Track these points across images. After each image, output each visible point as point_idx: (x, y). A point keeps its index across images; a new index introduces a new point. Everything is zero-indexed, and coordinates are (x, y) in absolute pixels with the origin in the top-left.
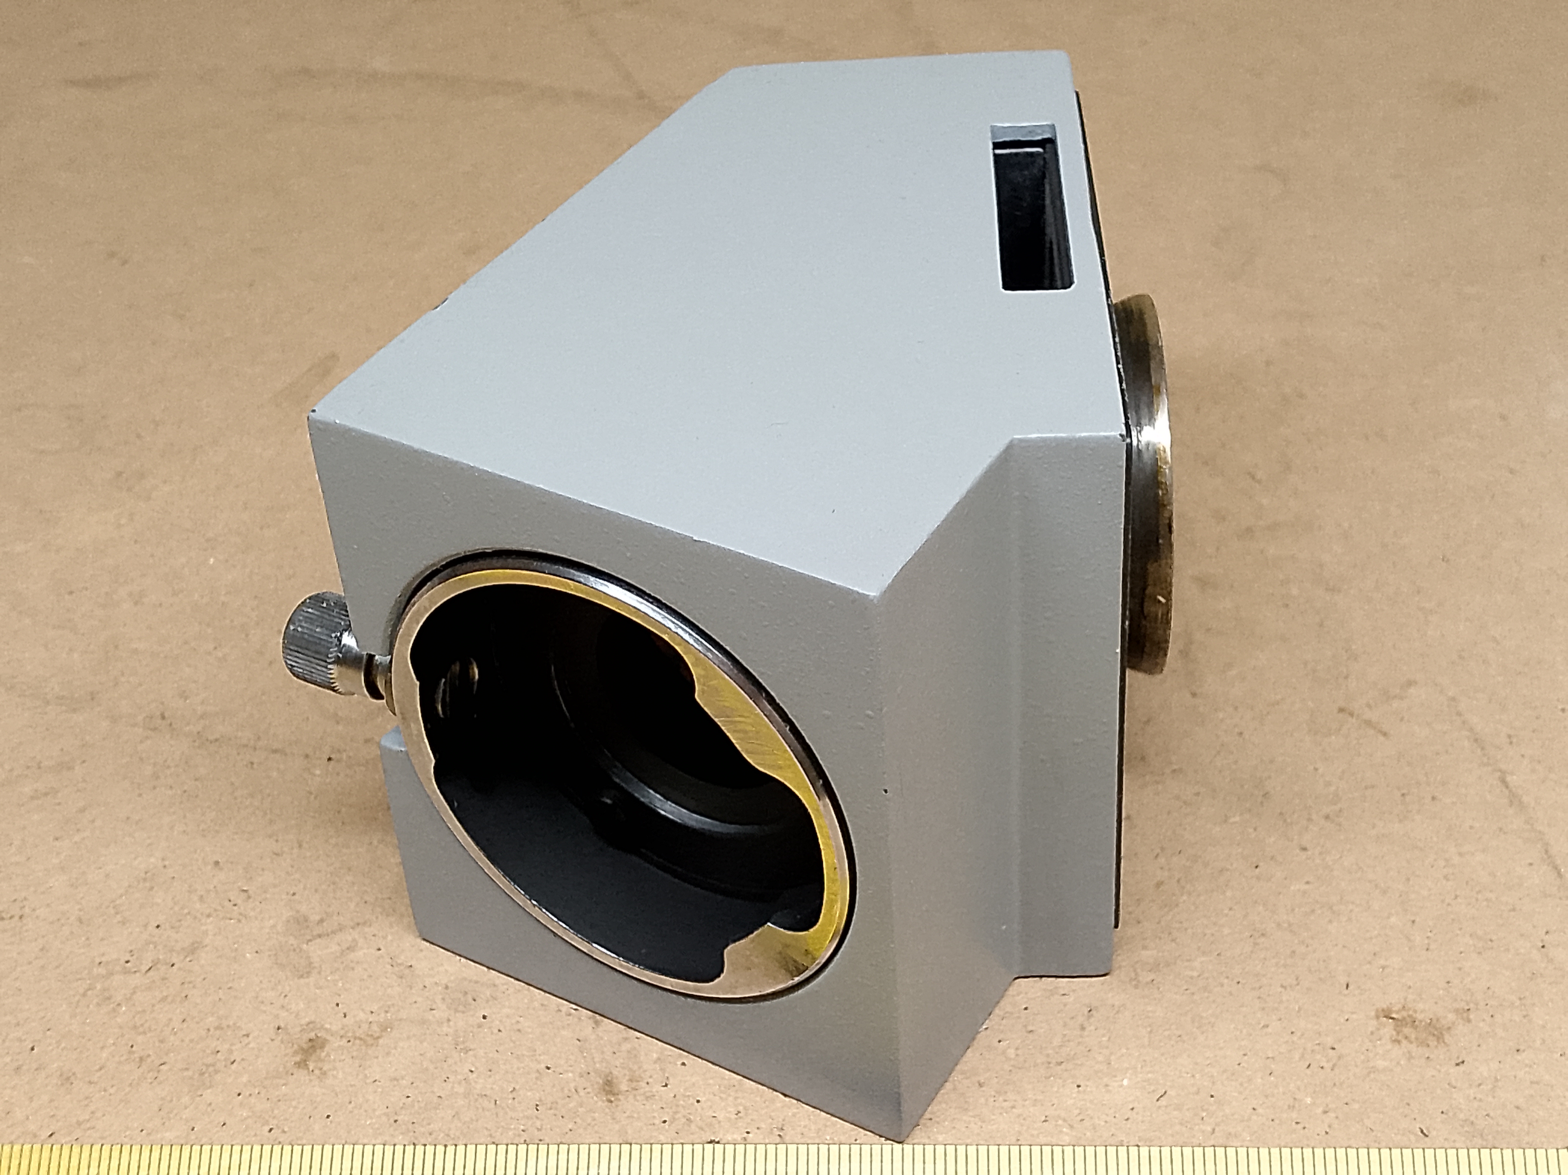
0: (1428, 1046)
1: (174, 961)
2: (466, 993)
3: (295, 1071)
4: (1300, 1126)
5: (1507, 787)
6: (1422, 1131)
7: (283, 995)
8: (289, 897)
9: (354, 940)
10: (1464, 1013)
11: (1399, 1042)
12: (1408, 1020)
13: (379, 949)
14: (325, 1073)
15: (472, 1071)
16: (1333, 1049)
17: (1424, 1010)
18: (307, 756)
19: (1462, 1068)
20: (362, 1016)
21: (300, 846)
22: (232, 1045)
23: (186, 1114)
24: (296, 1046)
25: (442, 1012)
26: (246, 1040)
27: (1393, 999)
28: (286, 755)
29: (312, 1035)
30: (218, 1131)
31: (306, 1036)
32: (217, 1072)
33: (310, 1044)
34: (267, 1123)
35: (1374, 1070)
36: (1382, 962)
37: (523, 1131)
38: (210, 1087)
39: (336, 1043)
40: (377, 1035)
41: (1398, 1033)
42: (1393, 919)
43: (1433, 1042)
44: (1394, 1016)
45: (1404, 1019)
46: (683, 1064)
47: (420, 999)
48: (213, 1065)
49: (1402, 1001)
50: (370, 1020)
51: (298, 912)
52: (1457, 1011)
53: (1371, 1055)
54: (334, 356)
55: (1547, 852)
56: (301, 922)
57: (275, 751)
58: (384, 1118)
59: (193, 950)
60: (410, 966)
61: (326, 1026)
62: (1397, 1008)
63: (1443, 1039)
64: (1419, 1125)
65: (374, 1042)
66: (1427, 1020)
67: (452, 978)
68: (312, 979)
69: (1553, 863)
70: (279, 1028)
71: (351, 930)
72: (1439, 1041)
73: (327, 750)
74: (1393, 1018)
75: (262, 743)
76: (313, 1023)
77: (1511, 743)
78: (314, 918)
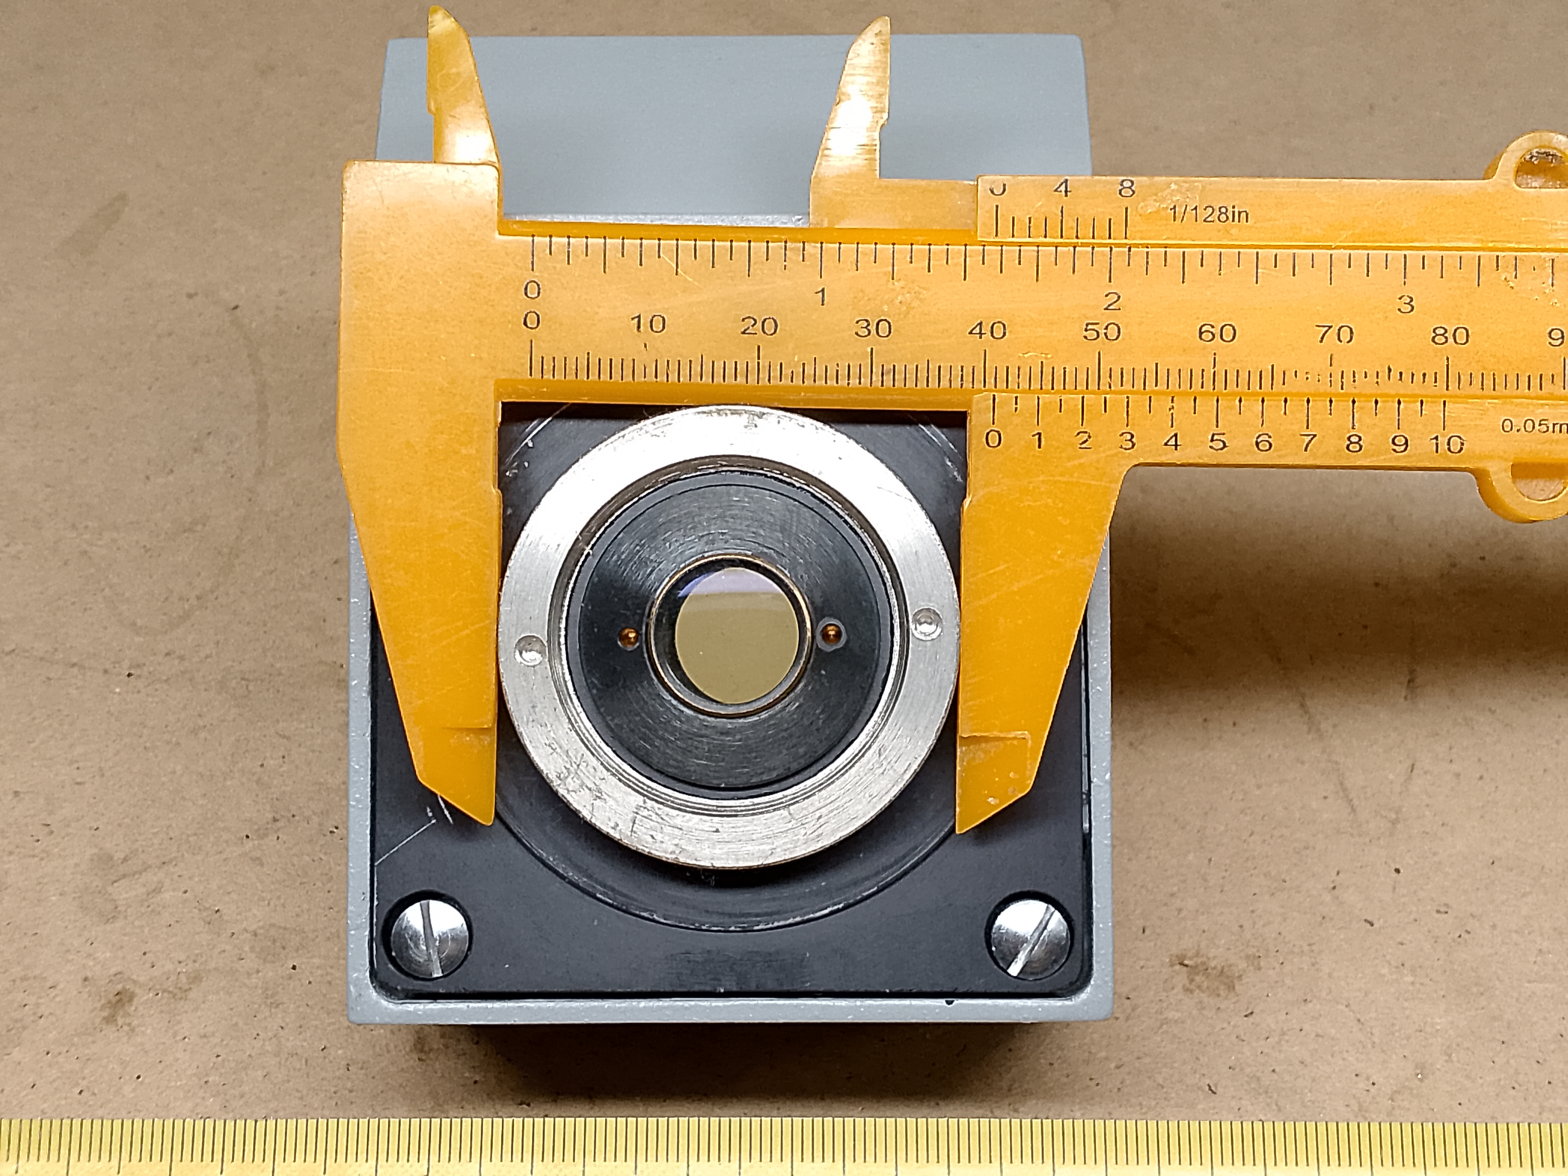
0: (1219, 995)
2: (274, 941)
3: (104, 1027)
4: (1094, 1083)
6: (1210, 1089)
7: (90, 942)
8: (93, 832)
9: (161, 882)
10: (1254, 960)
11: (1192, 991)
12: (1201, 968)
13: (186, 892)
14: (133, 1030)
15: (282, 1028)
16: (1128, 998)
18: (106, 671)
19: (1251, 1019)
20: (169, 966)
21: (103, 775)
22: (40, 998)
24: (103, 1000)
25: (251, 962)
26: (53, 993)
27: (1188, 944)
28: (84, 668)
29: (119, 987)
30: (27, 1093)
31: (114, 989)
32: (26, 1027)
33: (118, 997)
34: (77, 1084)
35: (1166, 1021)
36: (1178, 904)
37: (335, 1092)
38: (19, 1045)
39: (143, 997)
40: (187, 987)
41: (1192, 981)
42: (1191, 857)
43: (1223, 992)
44: (1186, 962)
45: (1196, 966)
47: (228, 948)
48: (21, 1020)
49: (1196, 947)
50: (179, 970)
51: (101, 849)
52: (1247, 957)
53: (1164, 1005)
54: (123, 198)
55: (1341, 784)
56: (104, 861)
57: (74, 665)
58: (195, 1080)
60: (218, 911)
61: (134, 977)
62: (1190, 954)
63: (1234, 988)
64: (1208, 1082)
65: (183, 995)
66: (1219, 968)
67: (261, 924)
68: (119, 924)
69: (1347, 796)
70: (86, 979)
71: (156, 870)
72: (1229, 991)
73: (126, 664)
74: (1186, 966)
75: (60, 656)
76: (120, 973)
77: (1313, 663)
78: (119, 856)
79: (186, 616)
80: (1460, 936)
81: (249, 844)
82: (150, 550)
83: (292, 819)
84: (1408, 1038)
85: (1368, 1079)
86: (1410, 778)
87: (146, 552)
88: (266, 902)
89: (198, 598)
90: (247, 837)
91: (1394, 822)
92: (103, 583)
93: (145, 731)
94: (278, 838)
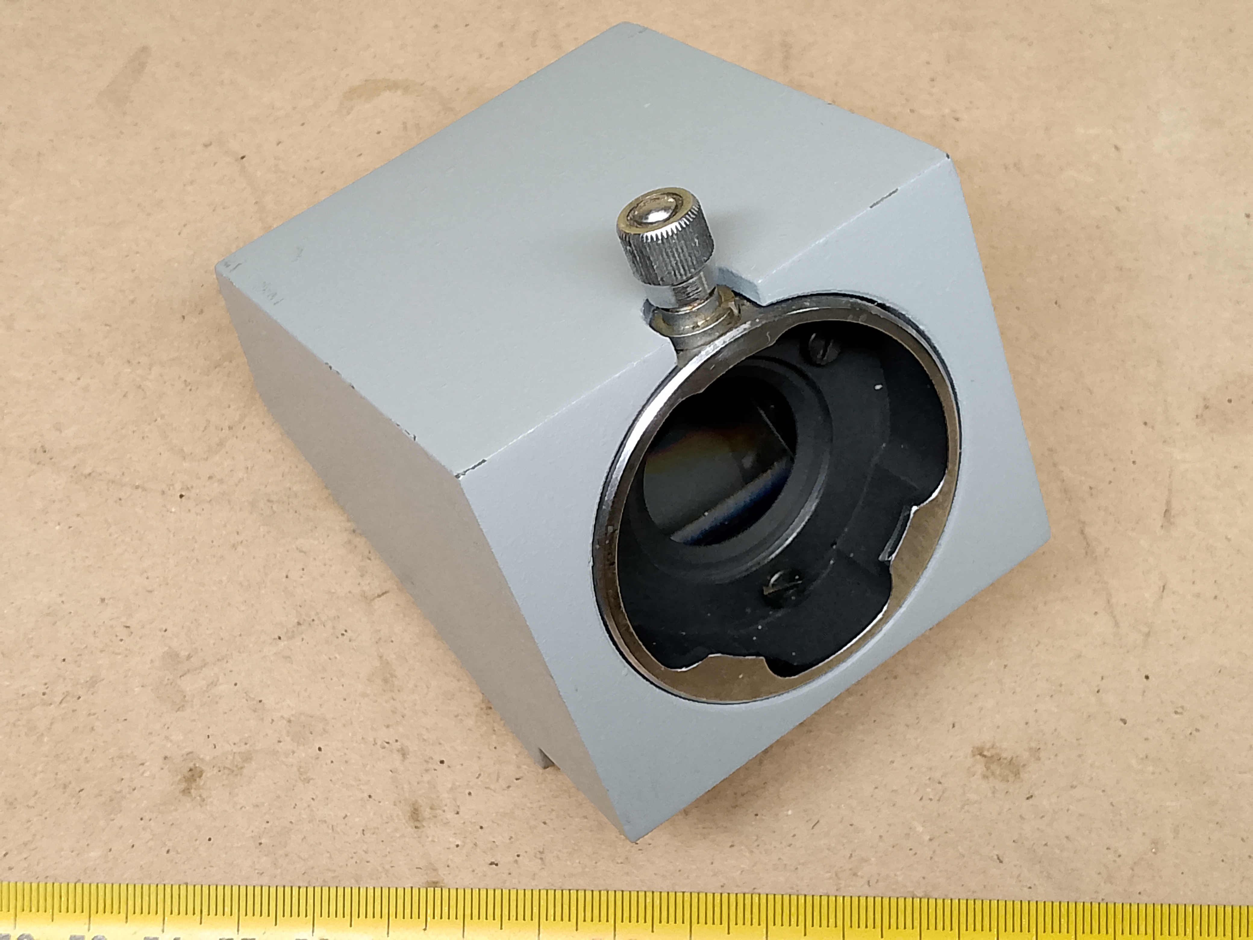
0: (1008, 781)
1: (80, 693)
2: (304, 727)
3: (182, 797)
4: (912, 852)
5: (1084, 538)
6: (998, 859)
7: (166, 726)
8: (163, 633)
9: (216, 677)
10: (1035, 752)
11: (987, 777)
12: (996, 758)
13: (236, 685)
14: (203, 800)
15: (313, 799)
16: (940, 783)
18: (163, 493)
19: (1030, 801)
20: (227, 747)
21: (167, 584)
22: (132, 773)
23: (104, 836)
24: (180, 776)
25: (287, 744)
26: (142, 769)
27: (986, 736)
28: (146, 490)
29: (191, 765)
30: (129, 852)
31: (187, 766)
32: (124, 797)
33: (190, 773)
34: (165, 844)
35: (968, 802)
36: (980, 703)
37: (355, 853)
38: (120, 812)
39: (209, 773)
40: (241, 765)
41: (988, 768)
42: (991, 664)
43: (1011, 779)
44: (985, 753)
45: (992, 757)
46: (470, 794)
47: (270, 732)
48: (120, 792)
49: (993, 741)
50: (234, 751)
51: (170, 647)
52: (1031, 750)
53: (966, 789)
54: (146, 49)
55: (1109, 602)
56: (172, 657)
57: (137, 487)
58: (252, 842)
59: (93, 683)
60: (261, 701)
61: (201, 756)
62: (988, 747)
63: (1019, 775)
64: (996, 852)
65: (239, 772)
66: (1009, 757)
67: (293, 712)
68: (187, 712)
69: (1112, 612)
70: (166, 758)
71: (213, 666)
72: (1016, 777)
73: (178, 486)
74: (985, 756)
75: (126, 479)
76: (191, 753)
77: (1092, 495)
78: (184, 654)
79: (221, 444)
80: (1191, 734)
81: (282, 644)
82: (189, 383)
83: (312, 623)
84: (1147, 818)
85: (1115, 852)
86: (1161, 597)
87: (186, 386)
88: (297, 694)
89: (230, 428)
90: (280, 638)
91: (1148, 635)
92: (155, 414)
93: (196, 546)
94: (303, 639)
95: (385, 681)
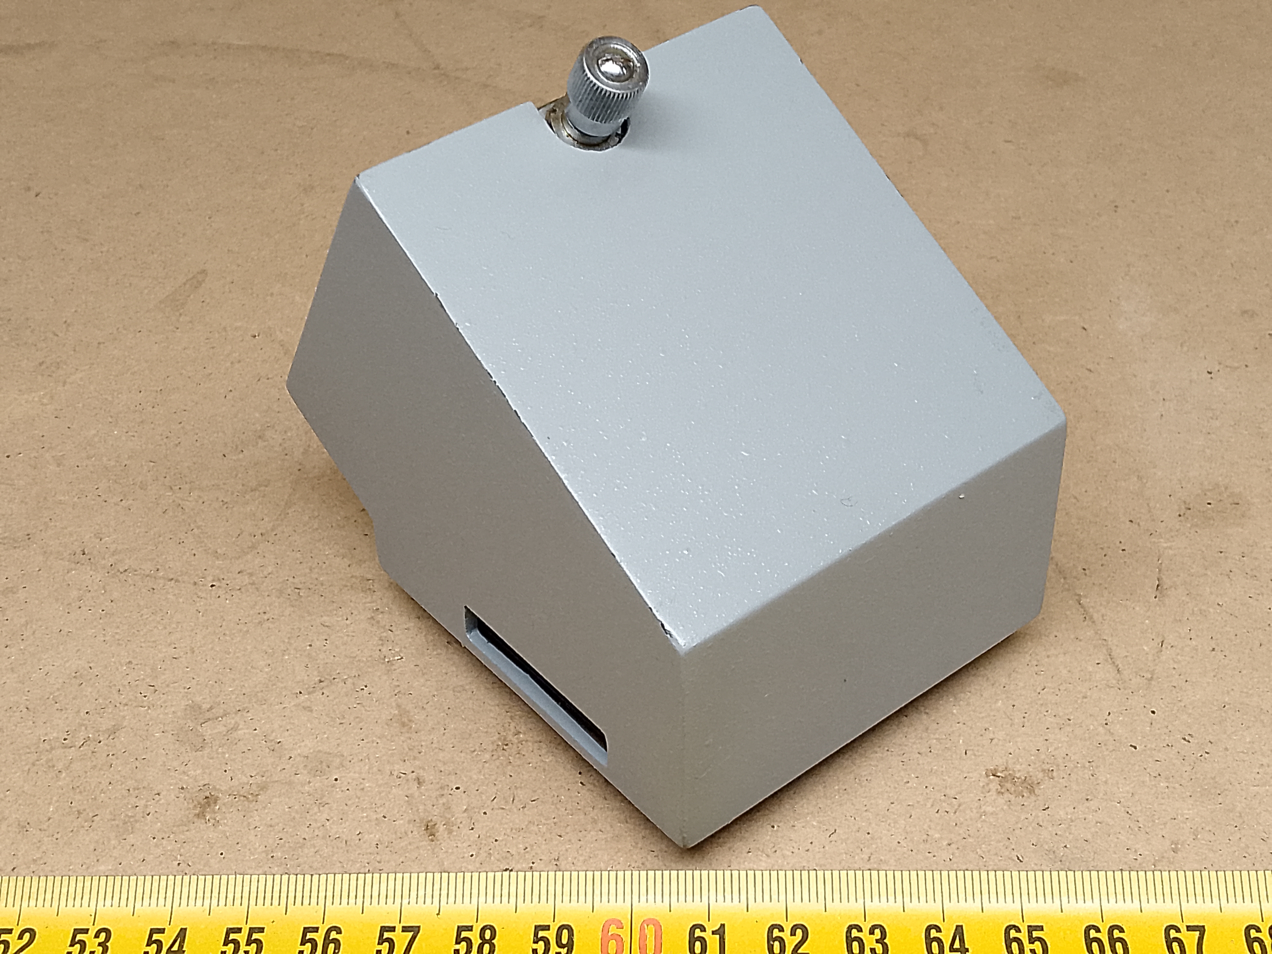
0: (1023, 796)
1: (101, 739)
2: (322, 762)
3: (196, 820)
4: (931, 855)
5: (1082, 607)
6: (1018, 859)
7: (184, 764)
8: (186, 690)
9: (236, 723)
10: (1049, 772)
11: (1002, 793)
12: (1009, 778)
13: (255, 730)
14: (218, 822)
15: (328, 820)
16: (955, 798)
17: (1020, 770)
18: (196, 583)
19: (1047, 812)
20: (245, 780)
21: (193, 652)
22: (147, 801)
23: (115, 853)
24: (196, 802)
25: (303, 777)
26: (158, 798)
27: (999, 762)
29: (207, 794)
30: (139, 866)
31: (203, 795)
32: (136, 821)
33: (206, 800)
34: (176, 859)
35: (985, 813)
36: (991, 736)
37: (367, 863)
38: (132, 833)
39: (225, 799)
40: (256, 793)
41: (1002, 786)
42: (1000, 703)
43: (1026, 794)
44: (999, 774)
45: (1006, 776)
46: (485, 813)
47: (287, 767)
48: (134, 816)
49: (1005, 764)
50: (251, 782)
51: (192, 701)
52: (1043, 771)
53: (982, 802)
54: (204, 272)
55: (1110, 654)
56: (194, 709)
57: (170, 580)
58: (264, 855)
59: (114, 730)
60: (279, 742)
61: (218, 787)
62: (1000, 769)
63: (1034, 792)
64: (1016, 854)
65: (255, 798)
66: (1023, 778)
67: (311, 751)
68: (207, 751)
69: (1114, 663)
70: (182, 788)
71: (233, 715)
72: (1030, 793)
73: (210, 578)
74: (999, 777)
75: (161, 574)
76: (207, 784)
77: (1086, 574)
78: (205, 706)
79: (253, 547)
80: (1201, 756)
81: (302, 698)
82: (227, 503)
83: (333, 681)
84: (1165, 824)
85: (1136, 851)
86: (1160, 650)
87: (223, 505)
88: (315, 736)
89: (263, 535)
90: (300, 693)
91: (1150, 680)
92: (192, 525)
93: (224, 623)
94: (323, 694)
95: (403, 725)
